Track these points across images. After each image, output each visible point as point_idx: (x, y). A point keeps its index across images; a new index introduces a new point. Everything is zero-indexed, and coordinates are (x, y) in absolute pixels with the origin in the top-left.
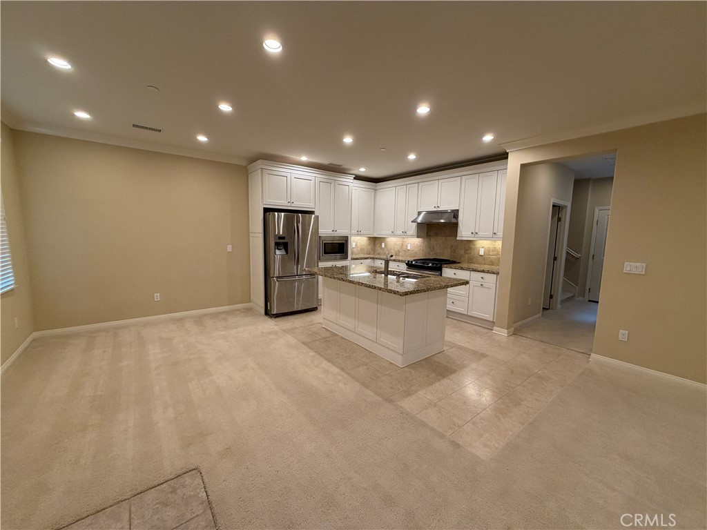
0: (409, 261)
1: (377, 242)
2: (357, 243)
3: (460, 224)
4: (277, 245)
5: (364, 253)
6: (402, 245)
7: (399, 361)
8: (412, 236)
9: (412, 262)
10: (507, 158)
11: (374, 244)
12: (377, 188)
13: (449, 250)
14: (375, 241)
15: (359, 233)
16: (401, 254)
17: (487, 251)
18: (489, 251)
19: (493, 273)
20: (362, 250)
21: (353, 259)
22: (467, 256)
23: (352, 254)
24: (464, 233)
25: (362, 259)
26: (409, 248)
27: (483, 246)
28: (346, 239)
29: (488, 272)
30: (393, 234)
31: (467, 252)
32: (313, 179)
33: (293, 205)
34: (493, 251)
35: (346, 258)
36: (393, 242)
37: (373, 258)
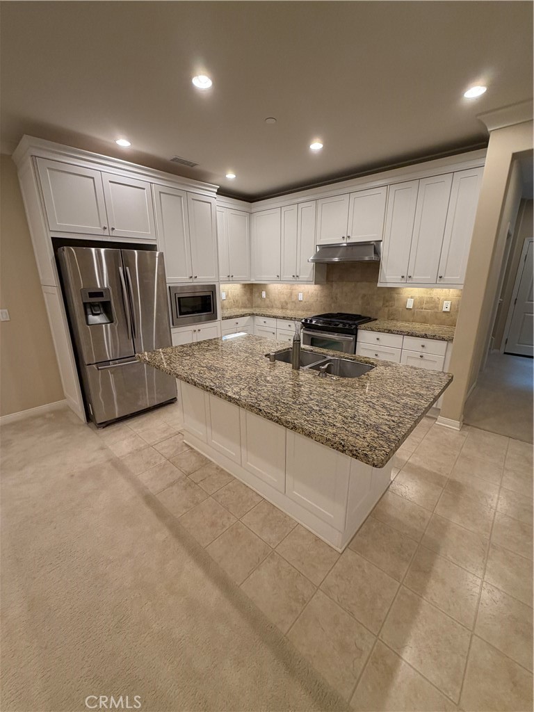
0: (306, 320)
1: (255, 290)
2: (228, 292)
3: (383, 263)
4: (89, 308)
5: (238, 307)
6: (291, 294)
7: (336, 540)
8: (308, 282)
9: (311, 321)
10: (486, 146)
11: (251, 293)
12: (253, 211)
13: (360, 302)
14: (252, 289)
15: (230, 279)
16: (289, 306)
17: (419, 303)
18: (421, 302)
19: (443, 339)
20: (235, 304)
21: (224, 318)
22: (386, 309)
23: (222, 308)
24: (388, 276)
25: (237, 316)
26: (301, 298)
27: (411, 295)
28: (213, 289)
29: (434, 337)
30: (279, 279)
31: (387, 304)
32: (147, 186)
33: (114, 233)
34: (427, 302)
35: (213, 317)
36: (277, 289)
37: (252, 315)
